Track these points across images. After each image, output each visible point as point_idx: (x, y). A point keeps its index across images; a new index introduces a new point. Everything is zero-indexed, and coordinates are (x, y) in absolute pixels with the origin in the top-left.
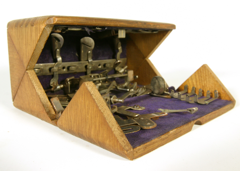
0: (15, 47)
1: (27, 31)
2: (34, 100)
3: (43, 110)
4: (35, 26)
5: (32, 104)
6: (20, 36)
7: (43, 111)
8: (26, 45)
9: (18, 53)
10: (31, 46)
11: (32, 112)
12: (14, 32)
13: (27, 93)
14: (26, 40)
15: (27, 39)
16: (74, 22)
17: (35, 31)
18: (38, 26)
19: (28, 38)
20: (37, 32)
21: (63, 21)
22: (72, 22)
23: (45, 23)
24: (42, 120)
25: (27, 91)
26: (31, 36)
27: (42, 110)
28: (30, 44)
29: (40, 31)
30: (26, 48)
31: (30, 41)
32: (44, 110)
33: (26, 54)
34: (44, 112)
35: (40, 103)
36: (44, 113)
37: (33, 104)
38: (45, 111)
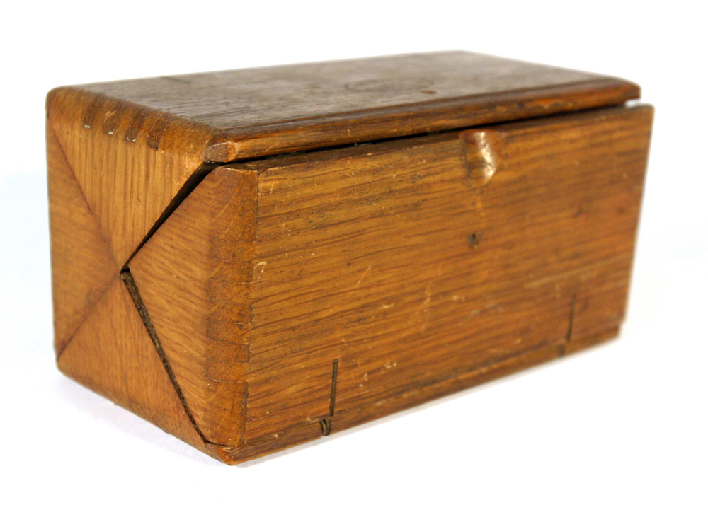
0: (79, 187)
1: (130, 156)
2: (146, 370)
3: (178, 407)
4: (163, 152)
5: (135, 381)
6: (101, 160)
7: (176, 409)
8: (125, 196)
9: (89, 207)
10: (145, 207)
11: (133, 405)
12: (80, 139)
13: (119, 341)
14: (126, 181)
15: (132, 180)
16: (287, 147)
17: (164, 167)
18: (176, 158)
19: (136, 179)
20: (171, 172)
21: (257, 148)
22: (283, 147)
23: (199, 156)
24: (165, 431)
25: (121, 336)
26: (147, 176)
27: (176, 406)
28: (141, 198)
29: (180, 173)
30: (125, 207)
31: (142, 190)
32: (182, 407)
33: (124, 225)
34: (178, 415)
35: (166, 385)
36: (181, 416)
37: (139, 382)
38: (184, 412)
